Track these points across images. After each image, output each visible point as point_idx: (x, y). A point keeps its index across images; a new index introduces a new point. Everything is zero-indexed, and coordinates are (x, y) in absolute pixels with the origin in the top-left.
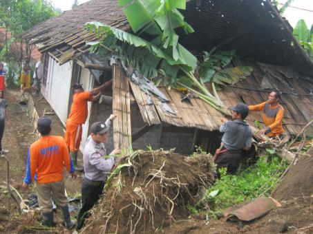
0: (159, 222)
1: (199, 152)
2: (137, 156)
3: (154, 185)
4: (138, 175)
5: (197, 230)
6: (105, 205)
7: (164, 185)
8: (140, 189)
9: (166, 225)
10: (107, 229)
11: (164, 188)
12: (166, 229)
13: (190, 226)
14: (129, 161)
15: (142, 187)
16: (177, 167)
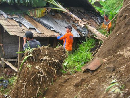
0: (50, 80)
1: (59, 45)
2: (33, 51)
3: (44, 63)
4: (35, 60)
5: (70, 80)
6: (22, 78)
7: (49, 62)
8: (38, 66)
9: (54, 81)
10: (26, 90)
11: (49, 64)
12: (55, 83)
13: (66, 79)
14: (30, 54)
15: (39, 65)
16: (53, 53)
